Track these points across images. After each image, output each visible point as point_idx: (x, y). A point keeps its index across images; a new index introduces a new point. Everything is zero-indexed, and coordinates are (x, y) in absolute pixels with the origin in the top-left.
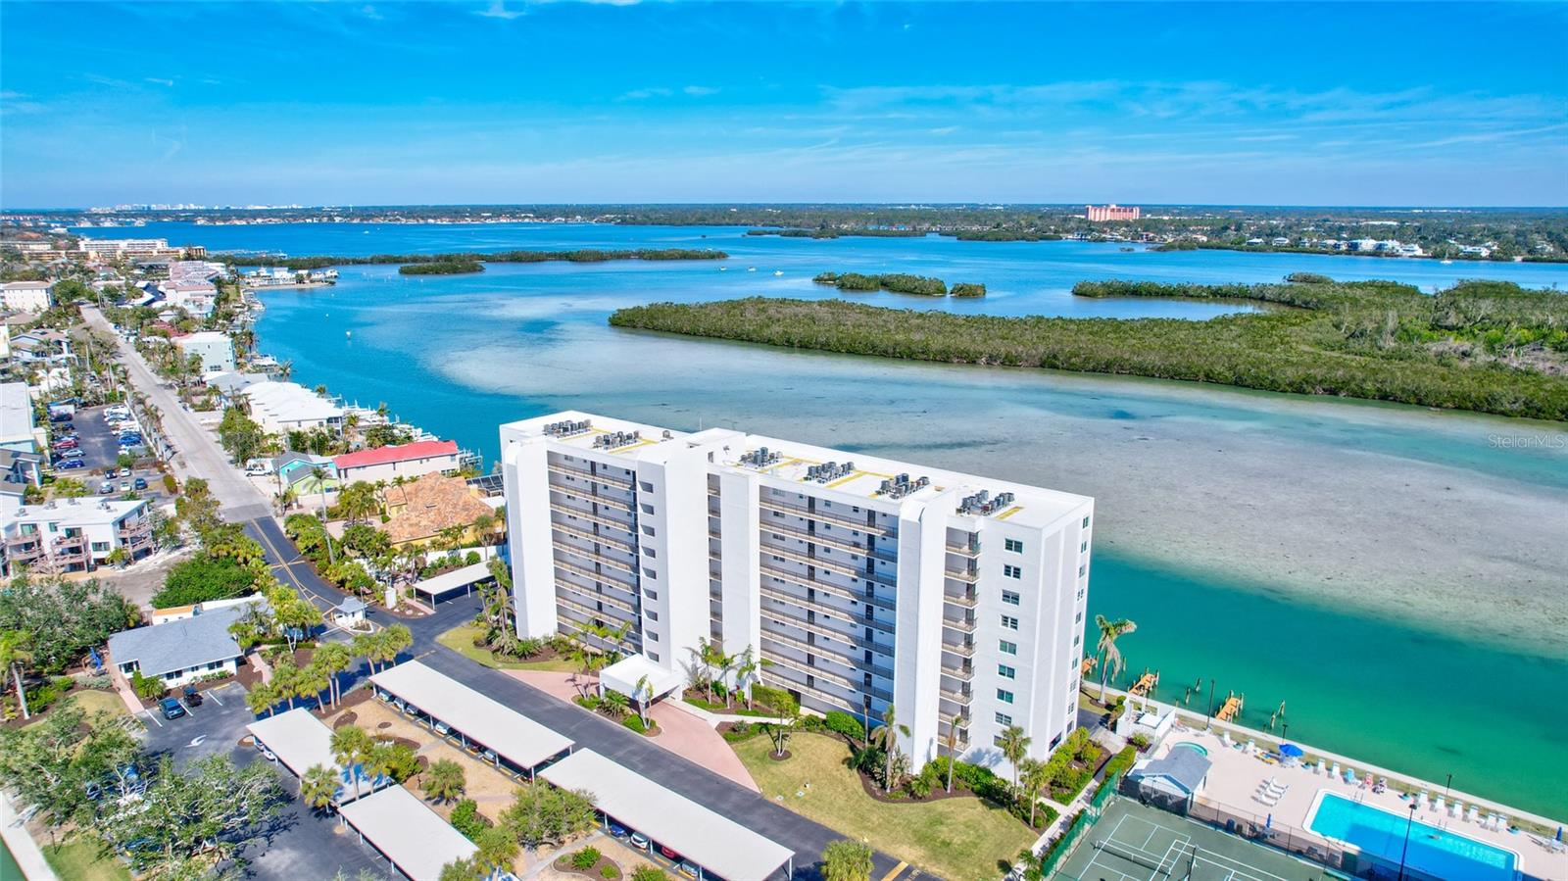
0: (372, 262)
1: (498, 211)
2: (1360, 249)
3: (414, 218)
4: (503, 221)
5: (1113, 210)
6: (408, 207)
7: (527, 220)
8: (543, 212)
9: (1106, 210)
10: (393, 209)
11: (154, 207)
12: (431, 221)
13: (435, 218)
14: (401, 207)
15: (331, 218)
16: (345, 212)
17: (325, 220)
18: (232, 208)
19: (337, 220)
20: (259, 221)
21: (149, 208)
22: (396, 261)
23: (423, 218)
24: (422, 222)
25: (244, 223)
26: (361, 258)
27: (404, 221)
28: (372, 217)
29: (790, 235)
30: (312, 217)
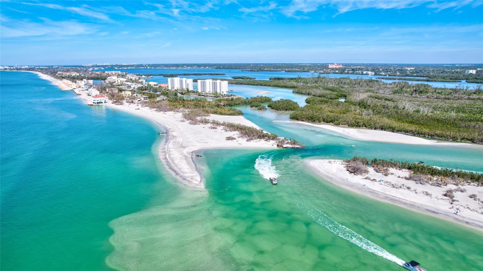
0: (158, 75)
1: (188, 65)
2: (363, 73)
3: (167, 67)
4: (188, 68)
5: (335, 65)
6: (166, 64)
7: (194, 68)
8: (199, 66)
9: (334, 65)
10: (162, 65)
11: (98, 64)
12: (171, 68)
13: (172, 67)
14: (164, 64)
15: (147, 67)
16: (149, 65)
17: (145, 67)
18: (118, 64)
19: (148, 68)
20: (130, 68)
21: (97, 65)
22: (162, 75)
23: (169, 67)
24: (169, 68)
25: (126, 68)
26: (156, 74)
27: (164, 68)
28: (157, 67)
29: (250, 71)
30: (142, 67)
